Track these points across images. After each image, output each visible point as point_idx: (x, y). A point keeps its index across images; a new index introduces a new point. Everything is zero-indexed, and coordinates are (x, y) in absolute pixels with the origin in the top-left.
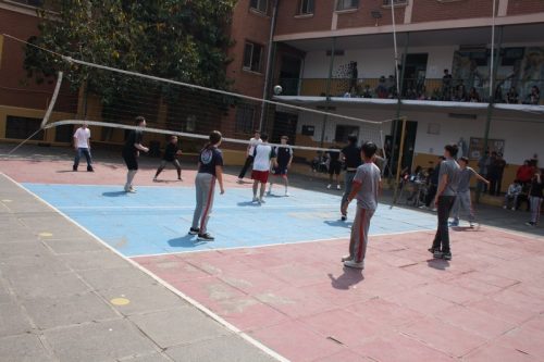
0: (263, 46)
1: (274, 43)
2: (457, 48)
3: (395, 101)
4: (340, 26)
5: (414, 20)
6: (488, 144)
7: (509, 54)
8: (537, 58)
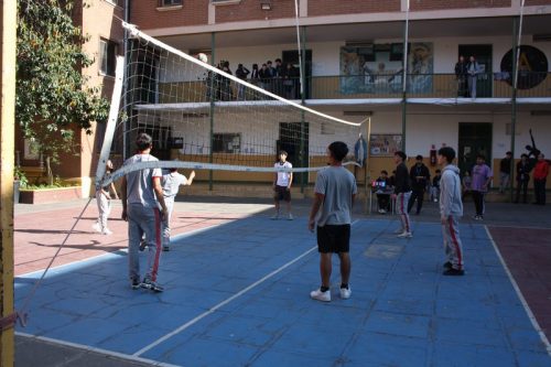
0: (118, 45)
1: (129, 40)
2: (344, 44)
3: (298, 102)
4: (219, 20)
5: (311, 13)
6: (387, 139)
7: (395, 50)
8: (423, 54)
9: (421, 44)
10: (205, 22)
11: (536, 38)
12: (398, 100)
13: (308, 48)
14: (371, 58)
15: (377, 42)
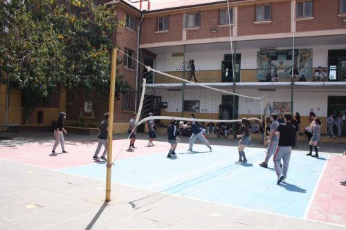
0: (134, 52)
1: (140, 49)
2: (259, 50)
3: (232, 84)
4: (188, 38)
5: (239, 34)
6: (284, 105)
7: (289, 53)
8: (306, 55)
9: (305, 50)
10: (181, 39)
12: (289, 83)
13: (238, 52)
14: (275, 58)
15: (278, 49)
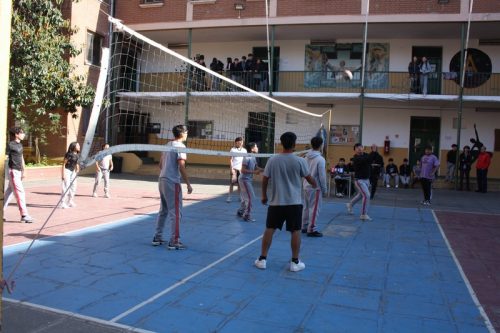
0: (104, 37)
1: (114, 33)
3: (266, 93)
5: (280, 13)
6: (345, 129)
7: (356, 49)
9: (379, 44)
10: (183, 18)
11: (482, 43)
12: (357, 95)
13: (276, 45)
14: (333, 56)
15: (339, 41)
